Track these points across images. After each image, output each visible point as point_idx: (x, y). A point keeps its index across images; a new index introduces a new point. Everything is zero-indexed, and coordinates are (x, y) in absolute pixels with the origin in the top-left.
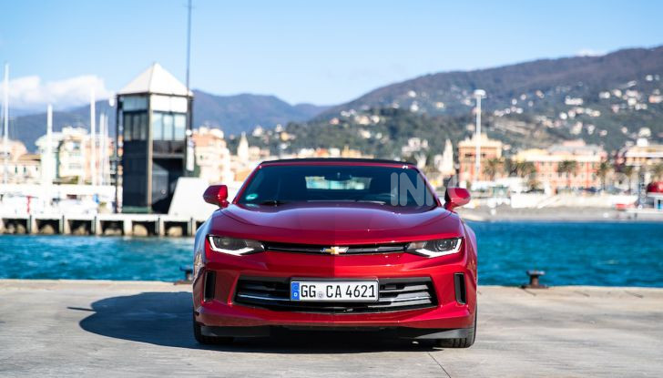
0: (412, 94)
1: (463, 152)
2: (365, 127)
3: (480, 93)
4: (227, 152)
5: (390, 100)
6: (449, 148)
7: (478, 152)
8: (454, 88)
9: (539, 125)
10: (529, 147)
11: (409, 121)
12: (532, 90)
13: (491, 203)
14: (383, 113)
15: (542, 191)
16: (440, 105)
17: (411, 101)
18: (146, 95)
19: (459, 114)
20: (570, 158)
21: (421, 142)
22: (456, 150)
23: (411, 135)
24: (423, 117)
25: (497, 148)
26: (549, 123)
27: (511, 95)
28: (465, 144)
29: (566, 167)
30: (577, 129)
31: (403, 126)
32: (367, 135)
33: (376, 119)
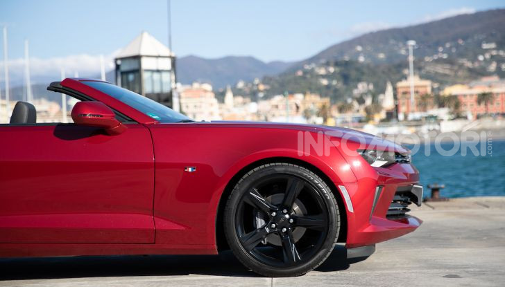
0: (359, 48)
1: (400, 91)
2: (323, 77)
3: (412, 43)
4: (215, 101)
5: (342, 53)
6: (390, 89)
7: (412, 90)
8: (392, 42)
9: (461, 66)
10: (453, 83)
11: (358, 70)
12: (455, 39)
13: (424, 129)
14: (337, 64)
15: (466, 118)
16: (382, 56)
17: (358, 54)
18: (137, 58)
19: (397, 61)
20: (487, 90)
21: (368, 85)
22: (395, 89)
23: (359, 80)
24: (368, 66)
25: (427, 86)
26: (469, 64)
27: (438, 44)
28: (401, 84)
29: (484, 98)
30: (493, 67)
31: (353, 74)
32: (325, 82)
33: (332, 70)
